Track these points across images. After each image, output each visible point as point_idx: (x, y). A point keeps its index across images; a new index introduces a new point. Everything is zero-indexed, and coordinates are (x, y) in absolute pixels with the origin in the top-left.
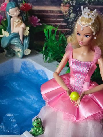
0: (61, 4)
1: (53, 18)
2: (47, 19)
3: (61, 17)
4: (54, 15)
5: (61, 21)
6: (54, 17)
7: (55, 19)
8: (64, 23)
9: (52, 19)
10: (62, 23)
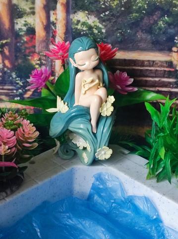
0: (172, 47)
1: (152, 77)
2: (141, 78)
3: (169, 74)
4: (156, 70)
5: (170, 83)
6: (156, 74)
7: (157, 79)
9: (151, 79)
10: (172, 88)
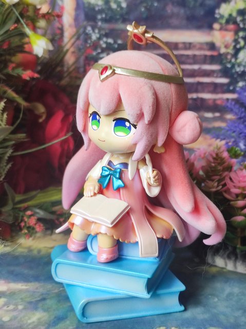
8: (221, 77)
